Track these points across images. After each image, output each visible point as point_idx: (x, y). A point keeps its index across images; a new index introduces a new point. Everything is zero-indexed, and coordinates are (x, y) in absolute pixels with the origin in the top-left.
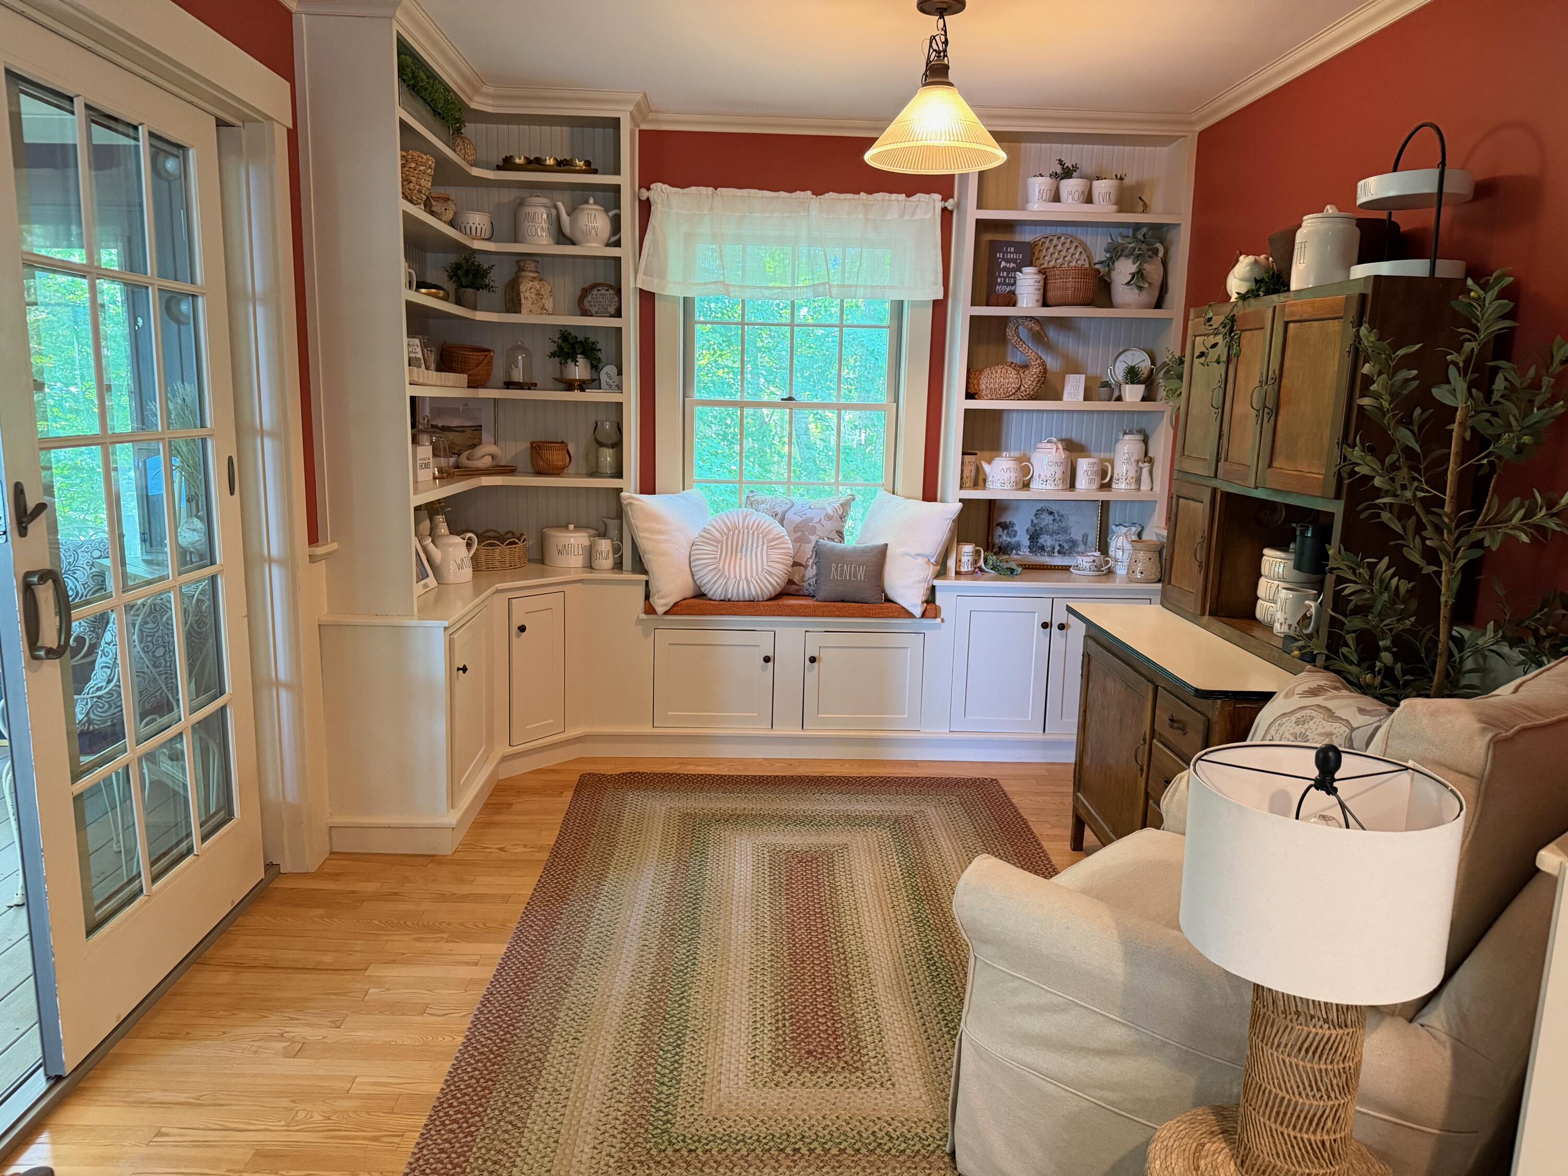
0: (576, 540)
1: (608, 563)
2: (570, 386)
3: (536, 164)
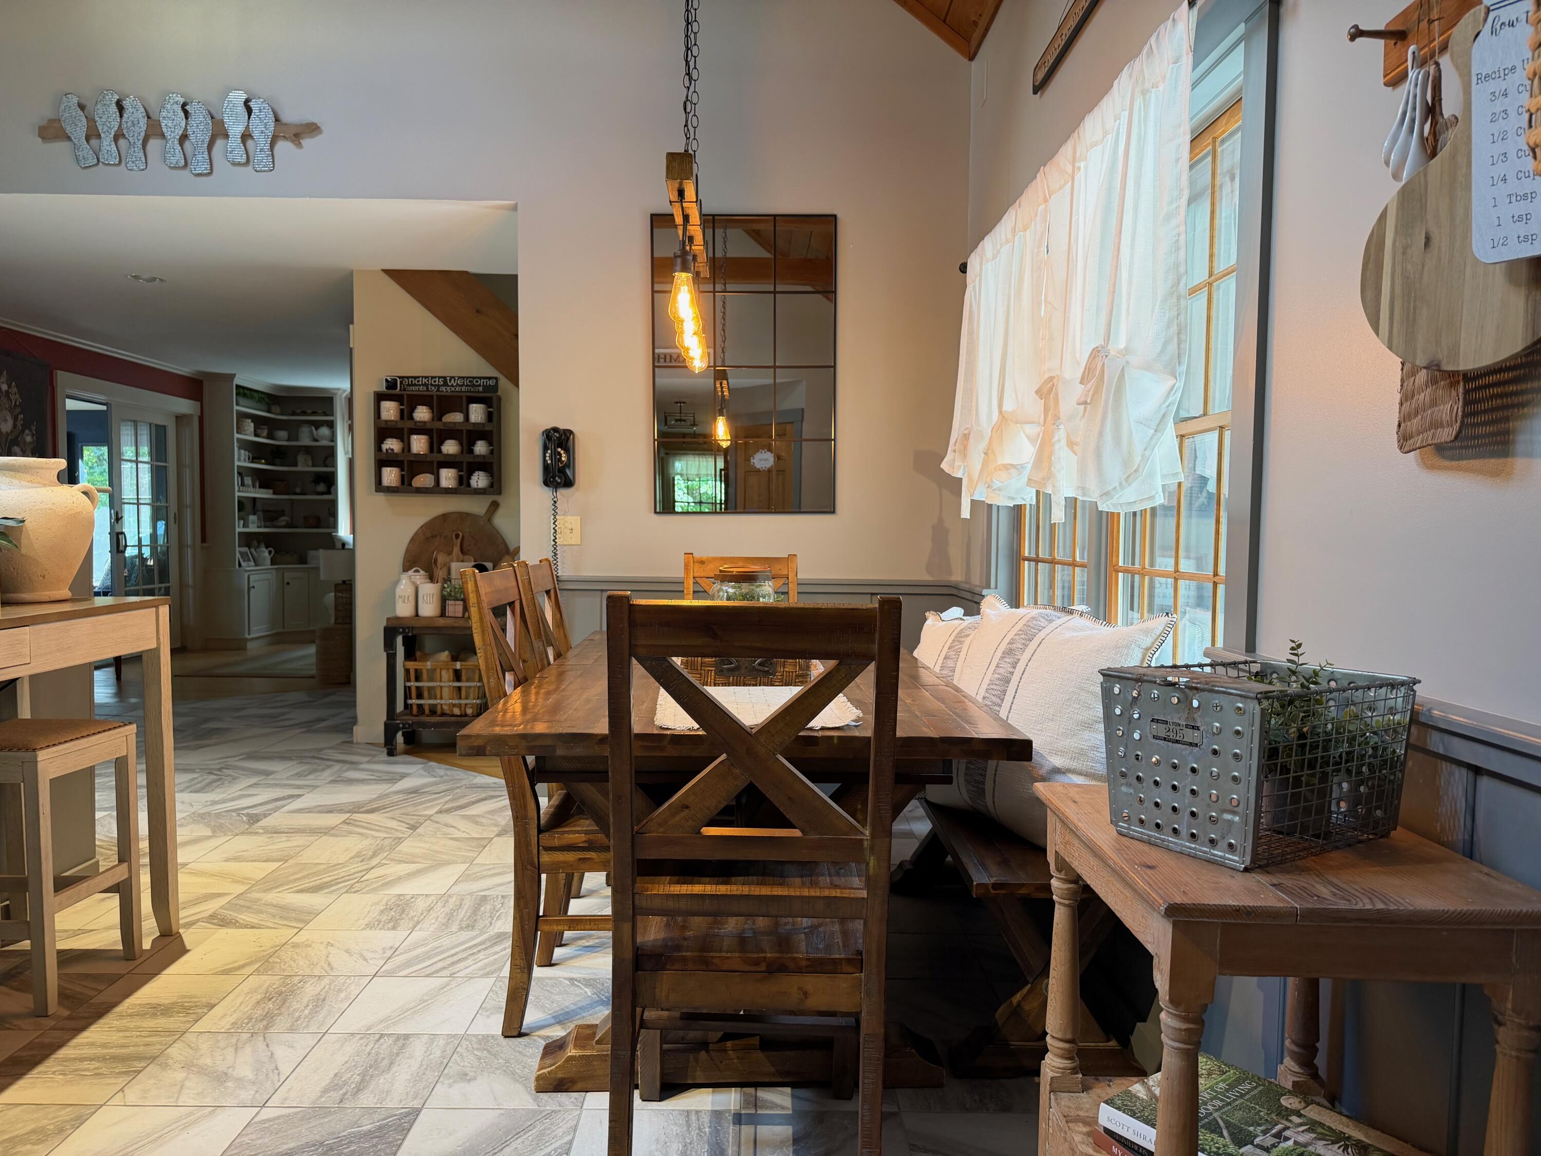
2: (318, 493)
3: (304, 413)
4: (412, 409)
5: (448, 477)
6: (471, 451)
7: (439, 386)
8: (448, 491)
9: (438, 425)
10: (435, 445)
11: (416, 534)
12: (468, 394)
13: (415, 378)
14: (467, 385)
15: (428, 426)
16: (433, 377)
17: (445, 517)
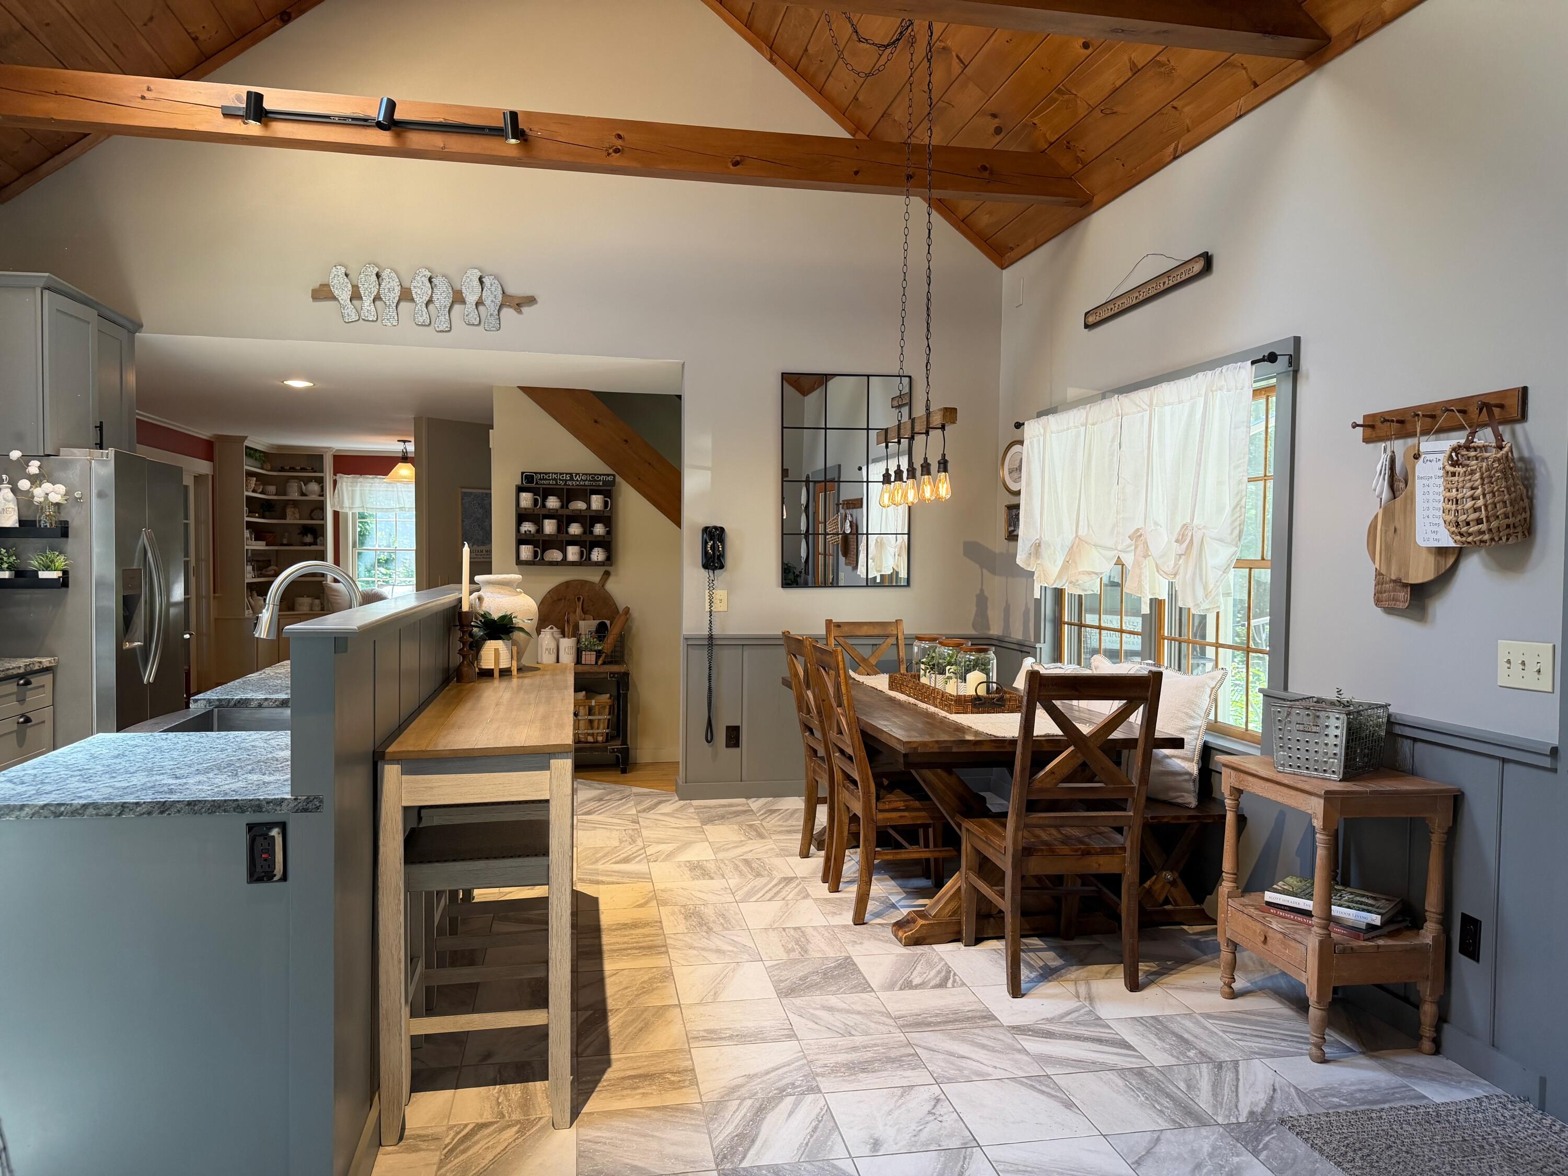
2: (305, 544)
3: (292, 469)
4: (544, 499)
5: (573, 553)
6: (591, 532)
7: (566, 481)
8: (573, 564)
9: (565, 512)
10: (562, 527)
11: (545, 597)
12: (592, 488)
13: (546, 474)
14: (590, 481)
15: (560, 512)
16: (561, 474)
17: (567, 584)
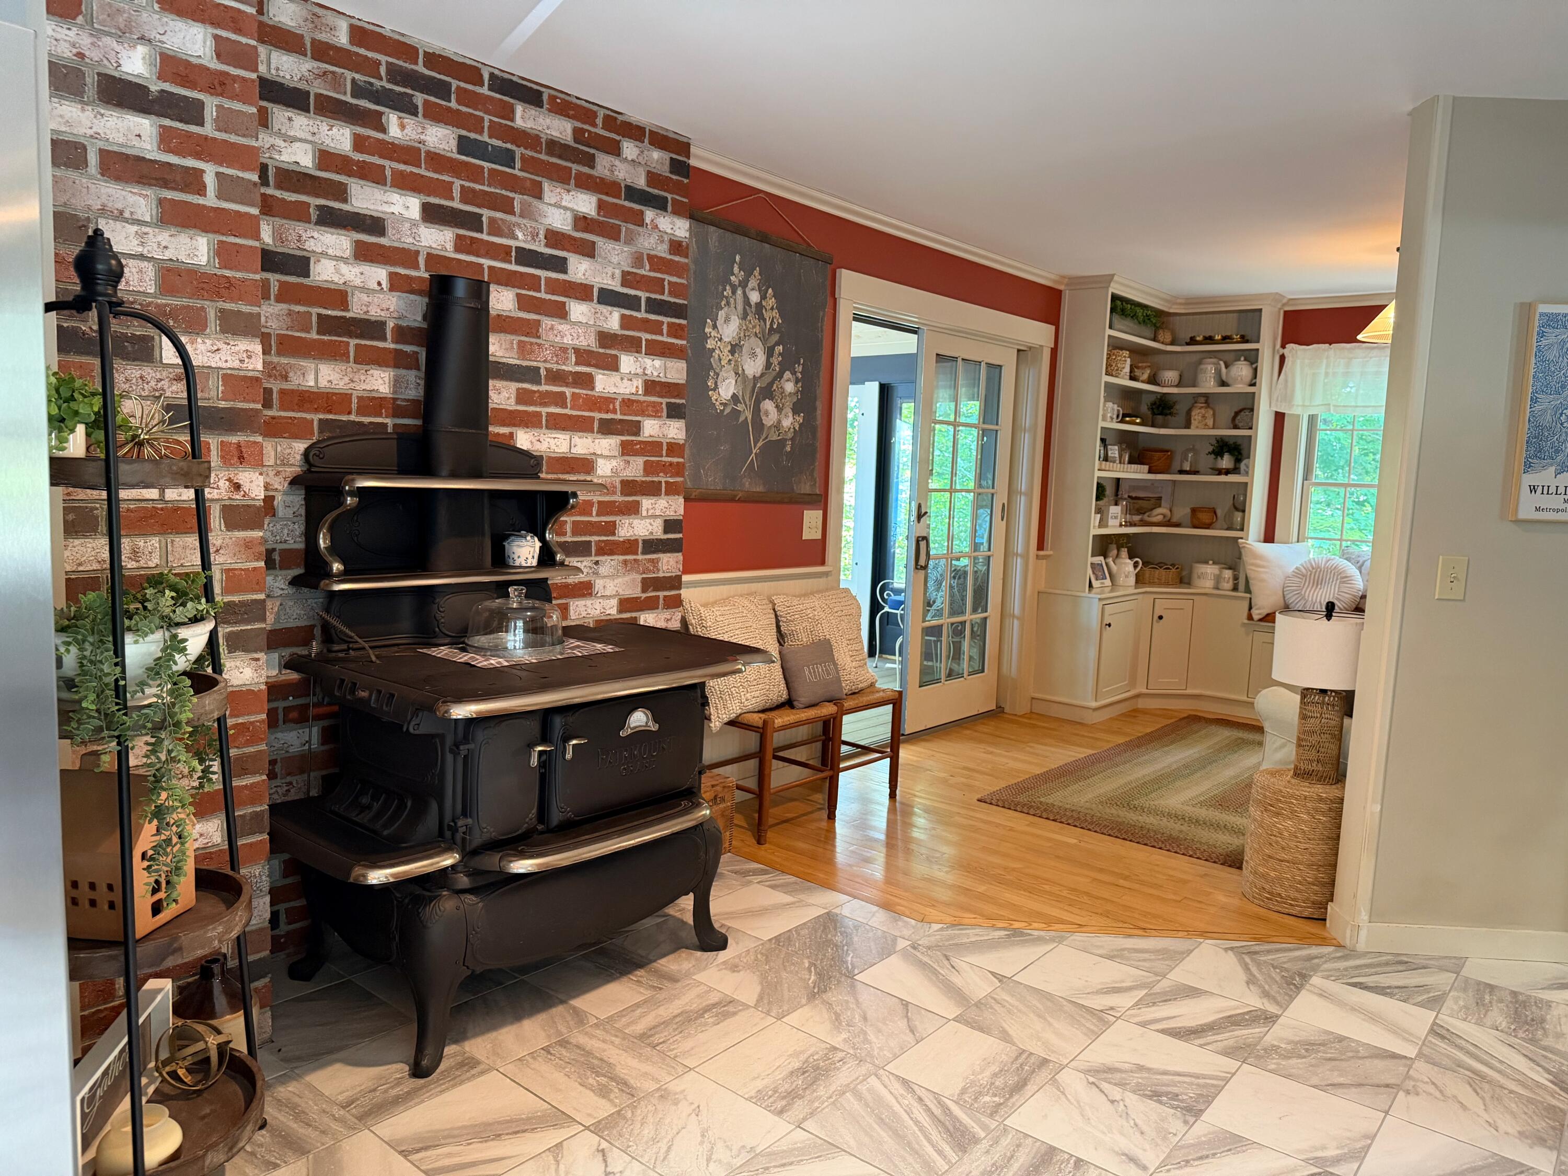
0: (1210, 570)
1: (1229, 585)
2: (1220, 472)
3: (1209, 340)
